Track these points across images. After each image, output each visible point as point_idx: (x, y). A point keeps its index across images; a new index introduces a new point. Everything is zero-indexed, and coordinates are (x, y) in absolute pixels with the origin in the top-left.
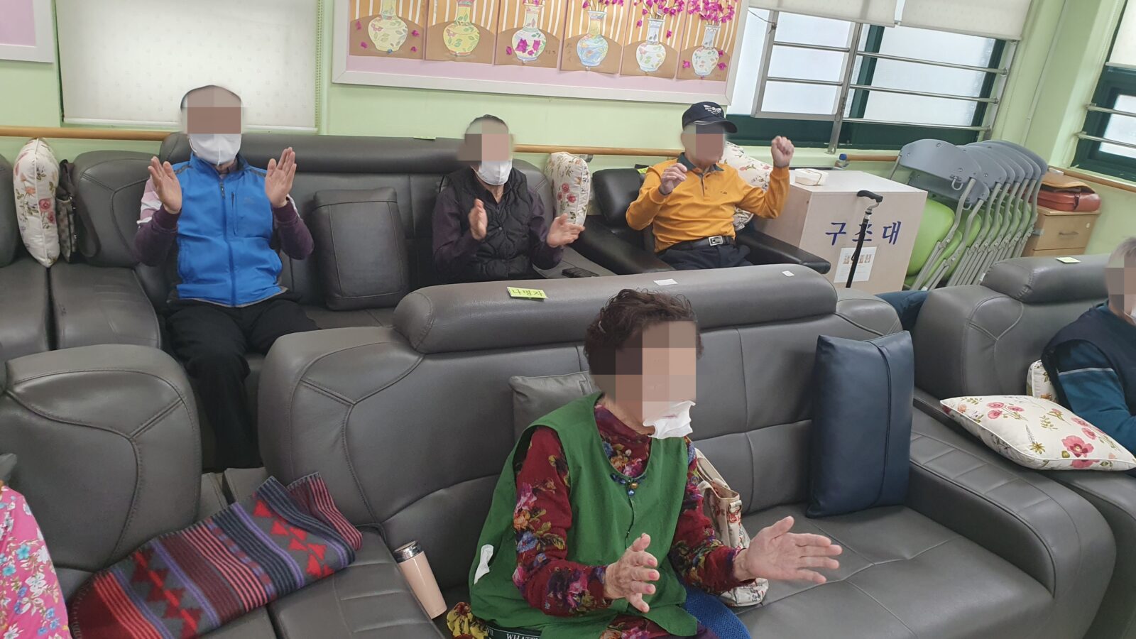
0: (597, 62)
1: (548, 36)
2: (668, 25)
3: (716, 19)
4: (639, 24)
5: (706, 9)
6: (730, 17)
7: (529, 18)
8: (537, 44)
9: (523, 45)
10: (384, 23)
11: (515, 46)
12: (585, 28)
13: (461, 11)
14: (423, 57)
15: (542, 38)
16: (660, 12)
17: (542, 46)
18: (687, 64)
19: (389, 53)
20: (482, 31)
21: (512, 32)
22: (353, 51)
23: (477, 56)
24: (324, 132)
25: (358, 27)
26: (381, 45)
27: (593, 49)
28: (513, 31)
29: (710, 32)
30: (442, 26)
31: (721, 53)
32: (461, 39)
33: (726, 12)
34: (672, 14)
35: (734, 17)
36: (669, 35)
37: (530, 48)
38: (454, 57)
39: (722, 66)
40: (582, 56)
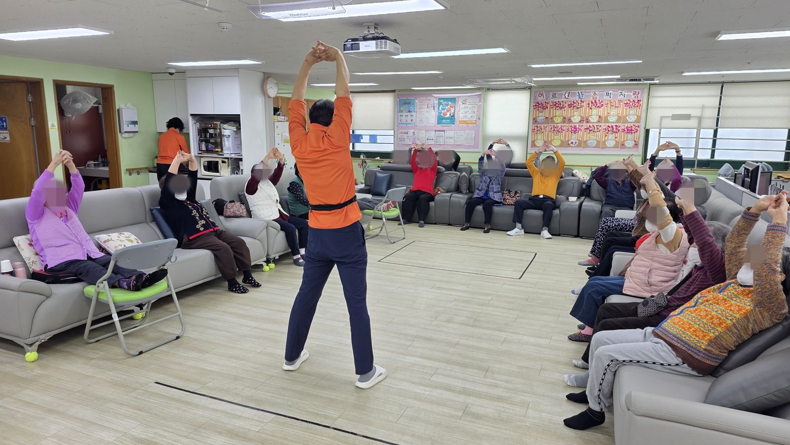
0: (594, 145)
1: (579, 141)
3: (631, 133)
4: (606, 136)
5: (627, 131)
6: (636, 132)
7: (573, 137)
9: (572, 143)
10: (539, 141)
11: (570, 143)
12: (589, 138)
13: (556, 137)
15: (577, 141)
16: (612, 133)
17: (577, 143)
18: (623, 145)
20: (561, 141)
21: (569, 140)
22: (532, 147)
23: (561, 146)
25: (533, 142)
27: (592, 143)
29: (630, 136)
30: (551, 140)
31: (635, 141)
34: (616, 132)
35: (638, 132)
36: (616, 138)
37: (574, 143)
39: (636, 145)
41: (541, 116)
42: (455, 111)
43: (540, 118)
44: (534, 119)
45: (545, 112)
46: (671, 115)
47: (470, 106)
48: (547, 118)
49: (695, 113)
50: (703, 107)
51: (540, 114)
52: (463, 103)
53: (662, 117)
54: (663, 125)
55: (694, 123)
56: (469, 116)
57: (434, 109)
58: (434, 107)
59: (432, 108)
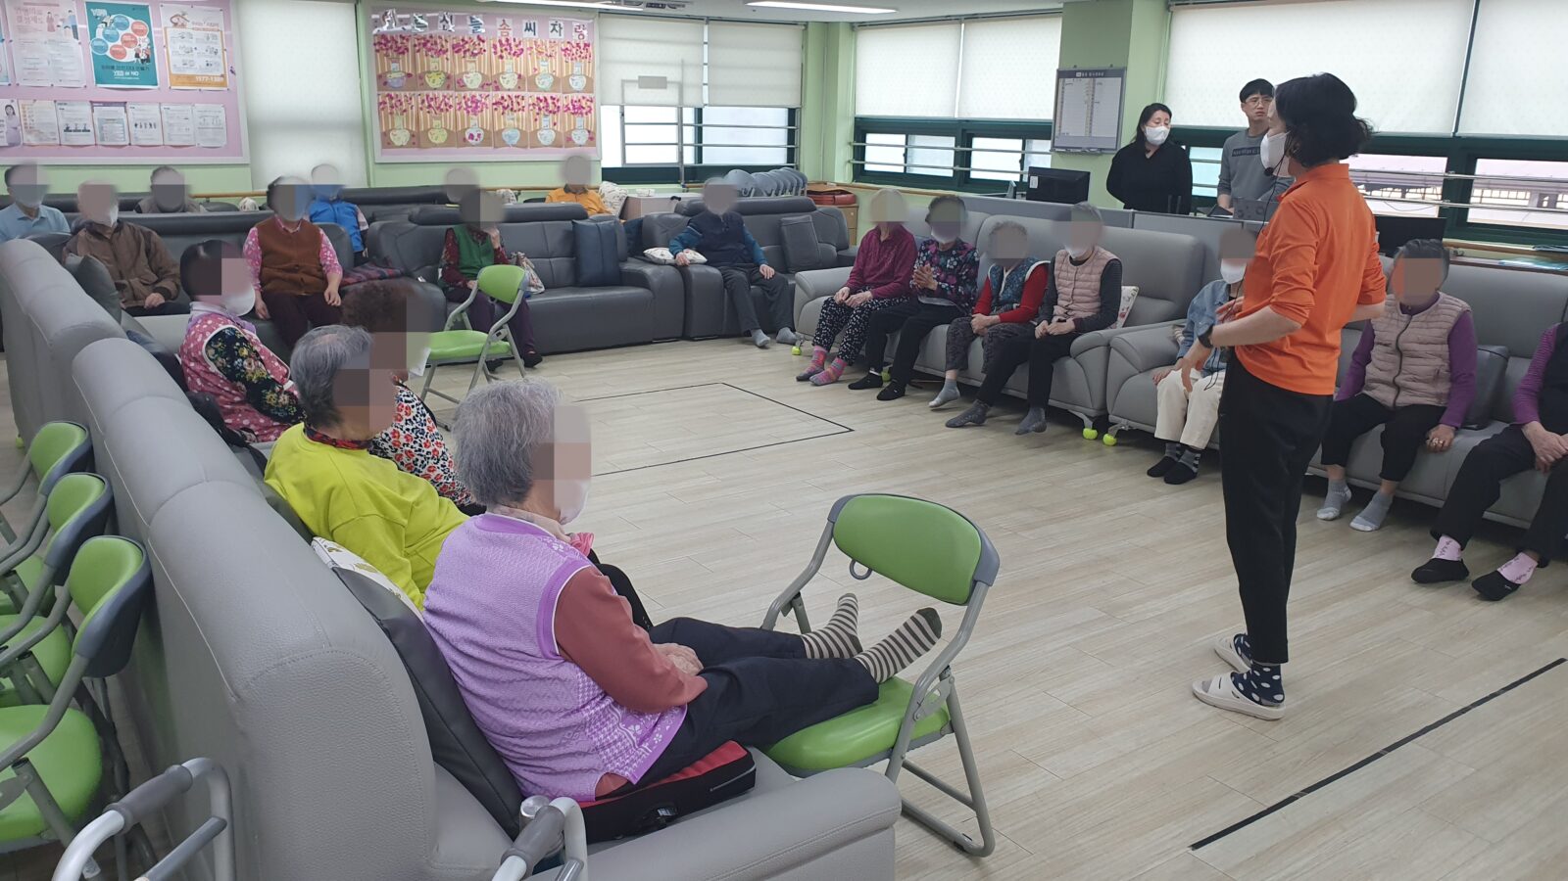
0: (515, 142)
1: (485, 130)
2: (553, 119)
3: (581, 113)
4: (536, 120)
5: (574, 109)
6: (590, 111)
7: (472, 123)
8: (479, 135)
9: (472, 137)
10: (398, 132)
11: (467, 136)
12: (505, 125)
13: (436, 123)
14: (419, 147)
15: (482, 132)
16: (546, 113)
17: (482, 136)
18: (569, 139)
19: (402, 146)
20: (448, 131)
21: (464, 130)
22: (384, 147)
23: (448, 143)
24: (373, 186)
25: (385, 135)
26: (397, 143)
27: (512, 135)
28: (466, 129)
29: (580, 121)
30: (427, 131)
31: (589, 132)
32: (438, 136)
33: (588, 109)
34: (554, 113)
35: (592, 112)
36: (555, 124)
37: (476, 137)
38: (436, 146)
39: (591, 139)
40: (506, 139)
41: (397, 70)
42: (151, 44)
43: (394, 75)
44: (379, 77)
45: (403, 61)
46: (637, 78)
47: (201, 34)
48: (409, 75)
49: (673, 74)
50: (683, 65)
51: (394, 66)
52: (176, 24)
53: (624, 82)
54: (627, 99)
55: (670, 95)
56: (200, 62)
57: (76, 36)
58: (75, 28)
59: (70, 31)
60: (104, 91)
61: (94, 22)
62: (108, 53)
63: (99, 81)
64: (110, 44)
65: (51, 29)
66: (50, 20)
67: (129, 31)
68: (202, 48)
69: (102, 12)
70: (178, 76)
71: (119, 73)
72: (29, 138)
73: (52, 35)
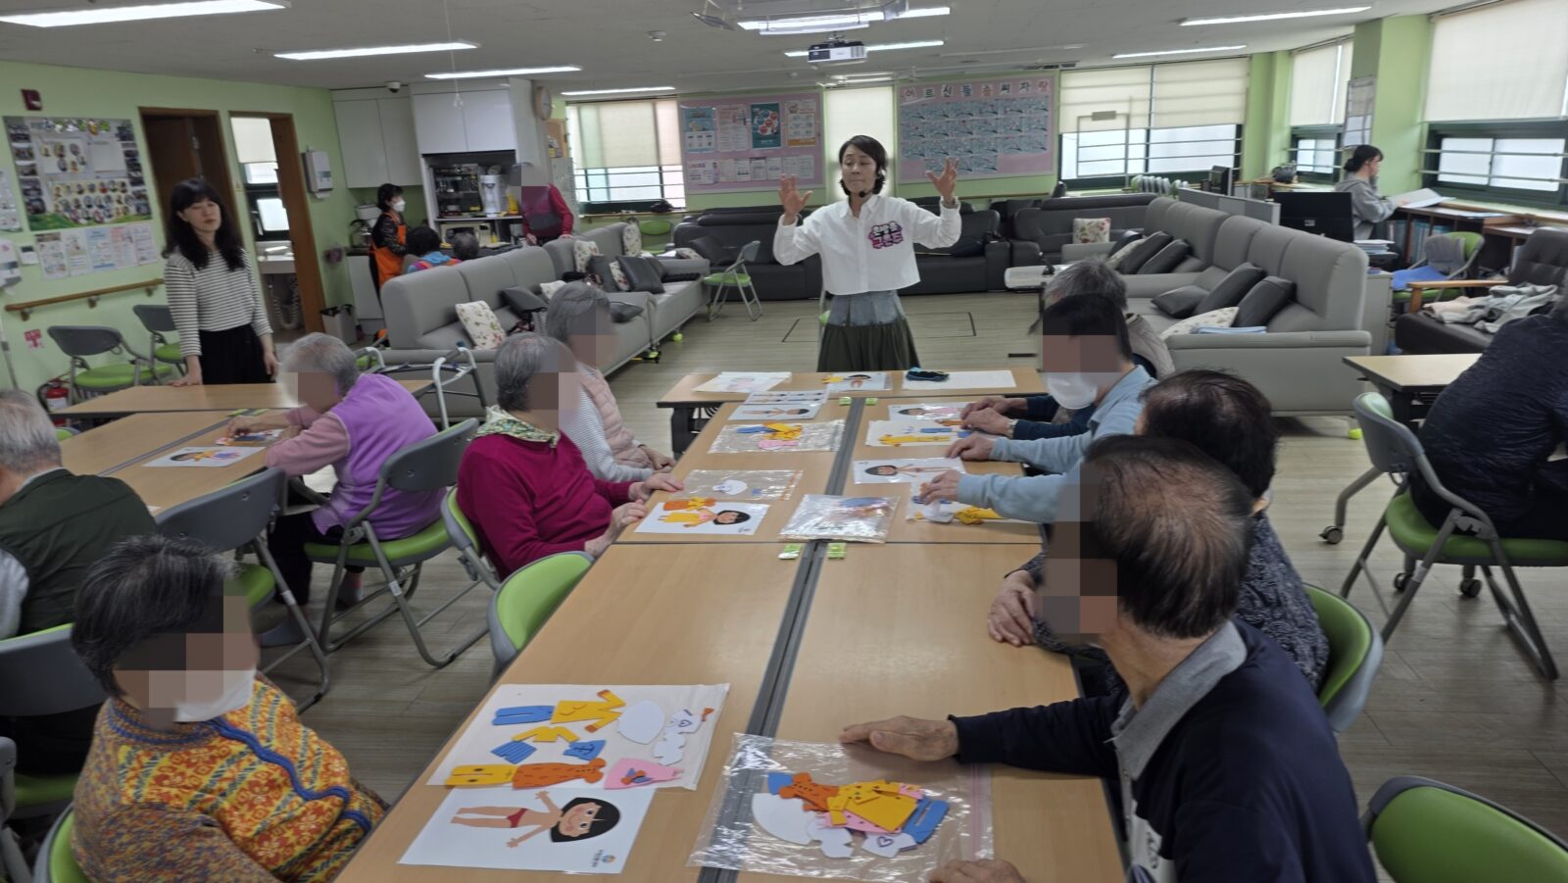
42: (779, 125)
46: (1091, 114)
47: (804, 116)
49: (1122, 109)
50: (1131, 100)
52: (792, 112)
53: (1079, 118)
54: (1082, 129)
55: (1120, 122)
56: (803, 131)
57: (745, 124)
58: (745, 120)
59: (742, 122)
60: (757, 152)
61: (754, 115)
62: (759, 131)
63: (755, 146)
64: (760, 126)
65: (734, 121)
66: (734, 117)
67: (769, 118)
68: (804, 123)
69: (757, 109)
70: (793, 141)
71: (763, 142)
72: (722, 179)
73: (736, 125)
